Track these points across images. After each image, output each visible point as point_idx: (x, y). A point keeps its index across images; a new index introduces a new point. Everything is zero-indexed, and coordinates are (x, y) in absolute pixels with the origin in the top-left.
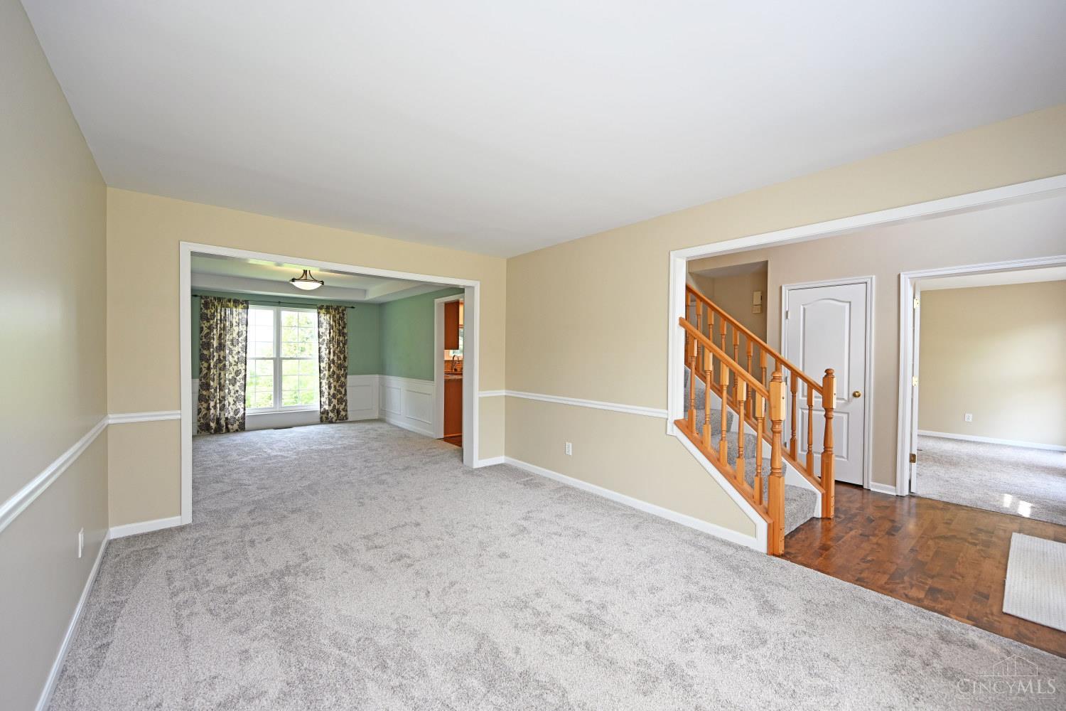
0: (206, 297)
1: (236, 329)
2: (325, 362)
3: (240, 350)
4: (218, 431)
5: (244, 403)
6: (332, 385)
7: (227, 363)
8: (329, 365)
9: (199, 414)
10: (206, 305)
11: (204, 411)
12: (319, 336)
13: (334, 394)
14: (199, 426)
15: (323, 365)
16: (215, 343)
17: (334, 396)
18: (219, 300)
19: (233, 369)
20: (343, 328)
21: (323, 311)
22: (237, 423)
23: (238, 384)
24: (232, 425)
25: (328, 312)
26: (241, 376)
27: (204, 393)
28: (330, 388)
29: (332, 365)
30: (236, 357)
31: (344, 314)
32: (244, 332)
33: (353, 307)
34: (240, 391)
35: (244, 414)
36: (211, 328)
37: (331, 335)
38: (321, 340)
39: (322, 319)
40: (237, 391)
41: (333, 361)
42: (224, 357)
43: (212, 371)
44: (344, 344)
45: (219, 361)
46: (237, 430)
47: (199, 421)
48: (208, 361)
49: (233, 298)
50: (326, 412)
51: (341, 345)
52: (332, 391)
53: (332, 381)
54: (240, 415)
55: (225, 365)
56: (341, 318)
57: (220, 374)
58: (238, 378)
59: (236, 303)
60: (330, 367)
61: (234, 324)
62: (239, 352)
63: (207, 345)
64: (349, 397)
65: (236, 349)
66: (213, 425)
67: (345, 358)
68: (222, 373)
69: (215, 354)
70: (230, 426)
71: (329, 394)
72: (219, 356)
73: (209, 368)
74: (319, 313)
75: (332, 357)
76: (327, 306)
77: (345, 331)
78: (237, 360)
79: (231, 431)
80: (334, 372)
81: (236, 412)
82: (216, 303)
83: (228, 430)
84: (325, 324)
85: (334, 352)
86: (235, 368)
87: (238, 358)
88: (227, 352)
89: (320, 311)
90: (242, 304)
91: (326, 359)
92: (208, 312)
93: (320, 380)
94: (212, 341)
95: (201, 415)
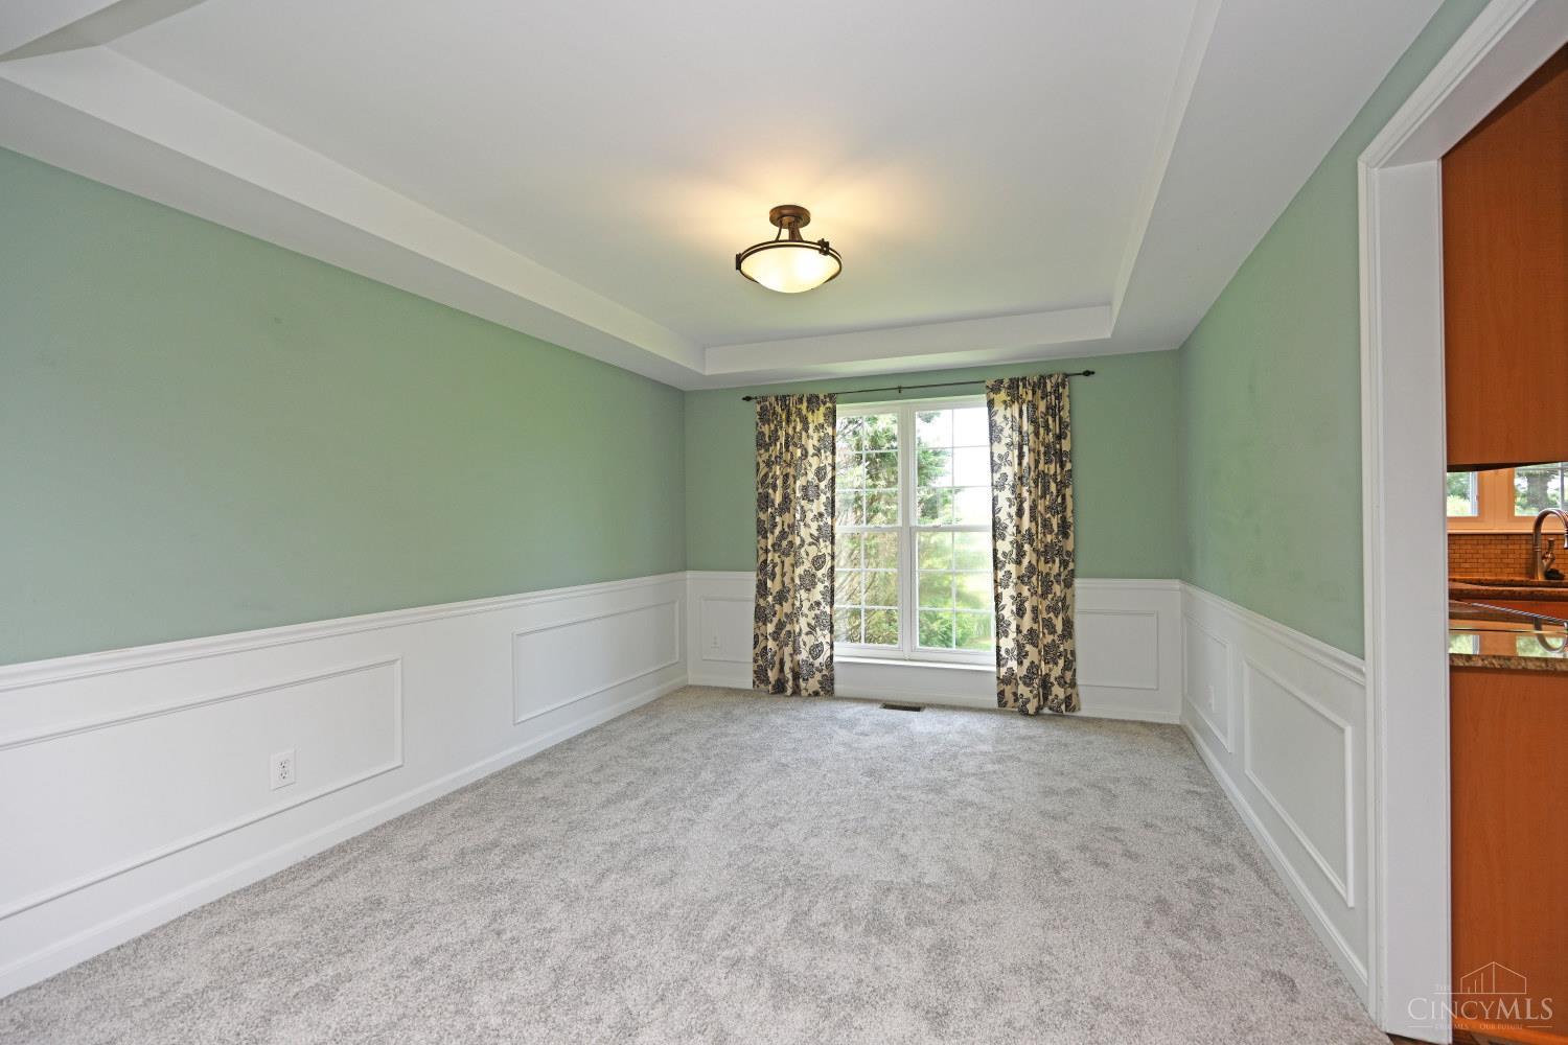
0: (764, 399)
1: (814, 461)
2: (1009, 538)
3: (822, 509)
4: (780, 688)
5: (831, 632)
6: (1027, 605)
7: (798, 541)
8: (1020, 547)
9: (755, 648)
10: (765, 416)
11: (762, 644)
12: (994, 467)
13: (1031, 631)
14: (755, 672)
15: (1005, 546)
16: (778, 498)
17: (1032, 637)
18: (784, 401)
19: (807, 553)
20: (1059, 437)
21: (1003, 395)
22: (818, 676)
23: (820, 587)
24: (806, 679)
25: (1015, 398)
26: (825, 570)
27: (761, 602)
28: (1020, 612)
29: (1027, 547)
30: (814, 526)
31: (1059, 397)
32: (829, 469)
33: (1087, 373)
34: (823, 604)
35: (831, 657)
36: (769, 464)
37: (1025, 461)
38: (997, 476)
39: (999, 419)
40: (818, 604)
41: (1030, 538)
42: (792, 527)
43: (770, 556)
44: (1062, 485)
45: (783, 535)
46: (816, 694)
47: (755, 661)
48: (766, 536)
49: (807, 392)
50: (1012, 680)
51: (1053, 487)
52: (1027, 623)
53: (1026, 593)
54: (823, 659)
55: (791, 544)
56: (1053, 410)
57: (783, 562)
58: (819, 574)
59: (813, 402)
60: (1021, 554)
61: (811, 451)
62: (821, 515)
63: (764, 501)
64: (1082, 642)
65: (814, 508)
66: (772, 675)
67: (1064, 528)
68: (787, 561)
69: (778, 519)
70: (802, 684)
71: (1019, 631)
72: (783, 523)
73: (766, 550)
74: (991, 404)
75: (1026, 523)
76: (1012, 381)
77: (1066, 445)
78: (816, 533)
79: (804, 693)
80: (1032, 569)
81: (816, 650)
82: (778, 409)
83: (796, 692)
84: (1007, 431)
85: (1033, 508)
86: (813, 551)
87: (819, 529)
88: (798, 515)
89: (992, 395)
90: (824, 404)
91: (1011, 529)
92: (766, 429)
93: (996, 587)
94: (771, 491)
95: (758, 650)
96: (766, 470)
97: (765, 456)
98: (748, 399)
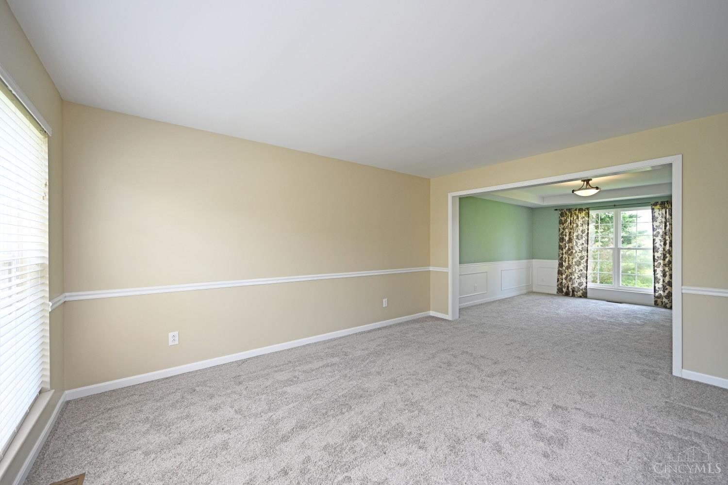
0: (562, 210)
1: (581, 228)
2: (660, 252)
3: (584, 242)
4: (567, 294)
5: (587, 279)
7: (574, 251)
8: (664, 255)
9: (558, 281)
10: (562, 215)
11: (560, 281)
12: (654, 230)
14: (558, 289)
15: (658, 255)
16: (567, 239)
18: (570, 210)
19: (577, 256)
21: (658, 207)
22: (581, 292)
23: (582, 265)
24: (577, 292)
25: (663, 208)
26: (584, 260)
27: (560, 269)
28: (664, 276)
29: (668, 255)
32: (586, 230)
34: (583, 270)
35: (586, 286)
36: (564, 229)
38: (655, 233)
39: (656, 214)
40: (581, 270)
42: (572, 247)
43: (564, 256)
45: (569, 249)
46: (580, 297)
47: (558, 286)
48: (562, 250)
49: (578, 207)
50: (660, 297)
53: (666, 270)
54: (583, 286)
55: (572, 252)
57: (569, 258)
58: (582, 261)
59: (581, 210)
60: (665, 257)
61: (579, 225)
62: (583, 244)
63: (562, 240)
65: (581, 242)
66: (564, 290)
68: (571, 257)
69: (567, 245)
70: (575, 293)
71: (664, 281)
72: (569, 246)
73: (563, 254)
74: (653, 209)
76: (662, 202)
78: (581, 249)
79: (576, 296)
81: (580, 284)
82: (568, 213)
83: (573, 296)
84: (660, 218)
86: (580, 254)
87: (582, 248)
88: (574, 244)
89: (653, 207)
90: (585, 211)
91: (661, 249)
92: (563, 219)
93: (654, 268)
94: (564, 237)
95: (559, 283)
96: (563, 230)
97: (562, 226)
98: (556, 210)
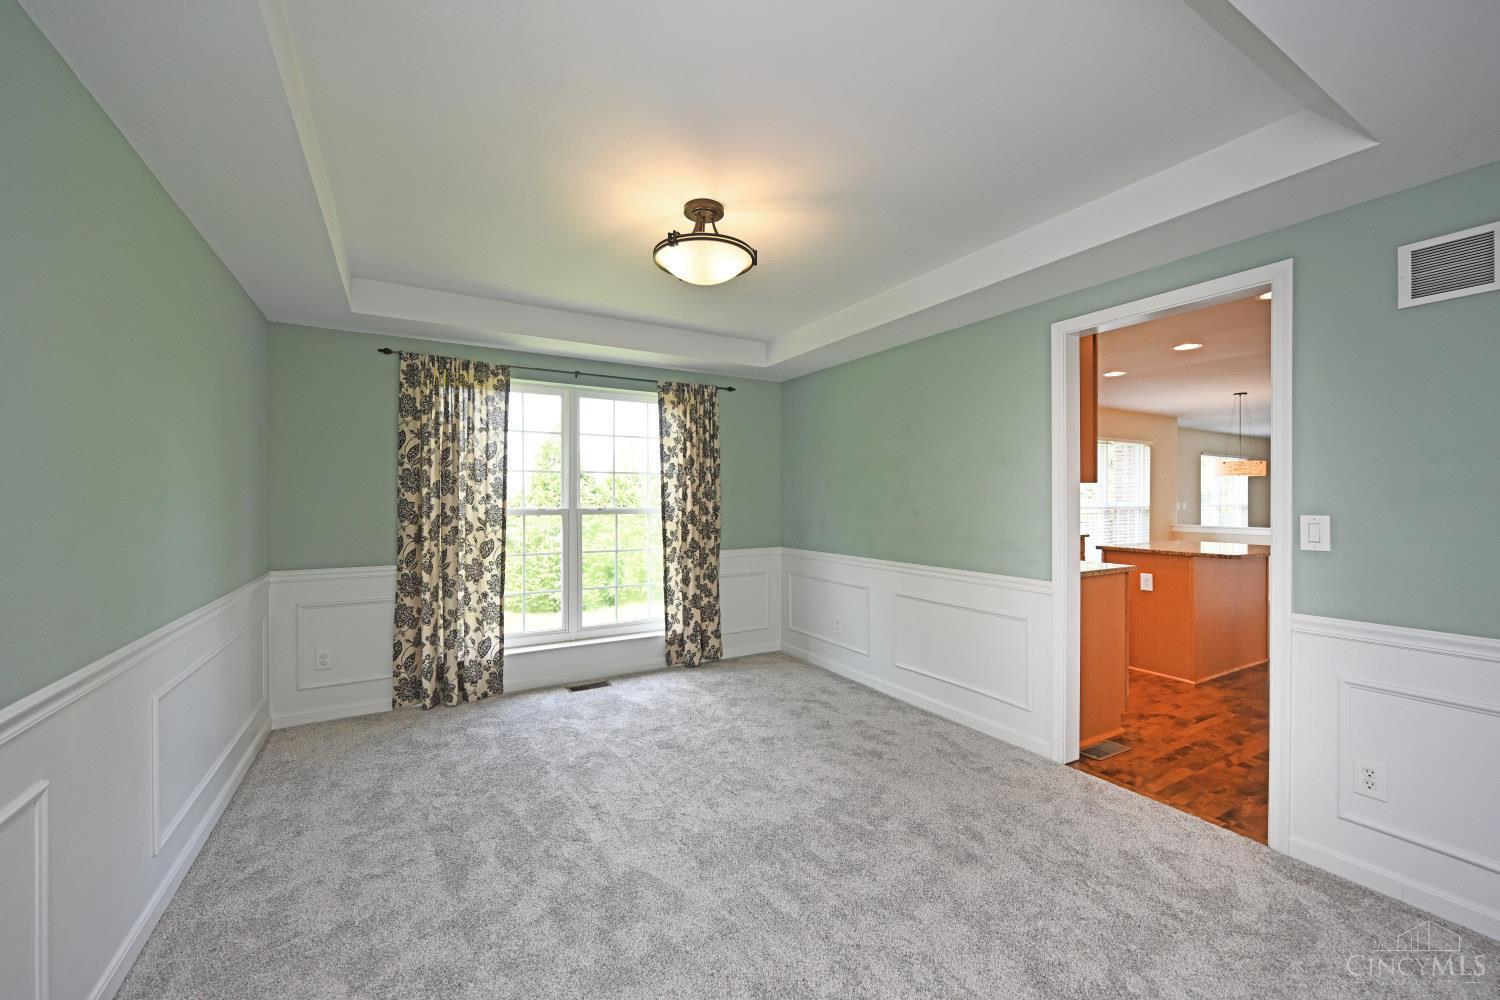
0: (414, 356)
1: (480, 438)
2: (675, 520)
3: (490, 491)
4: (441, 698)
5: (501, 624)
6: (691, 575)
7: (462, 524)
8: (684, 526)
9: (395, 658)
10: (411, 375)
11: (408, 650)
12: (663, 458)
13: (695, 596)
14: (396, 689)
15: (671, 526)
16: (434, 475)
17: (696, 599)
18: (443, 362)
19: (474, 539)
20: (713, 437)
21: (670, 397)
22: (486, 675)
23: (487, 576)
24: (474, 683)
25: (681, 400)
26: (493, 557)
27: (408, 601)
28: (686, 581)
29: (690, 526)
30: (482, 509)
31: (713, 405)
32: (500, 447)
33: (731, 389)
34: (491, 595)
35: (501, 651)
36: (422, 435)
37: (688, 453)
38: (666, 466)
39: (668, 416)
40: (485, 595)
41: (693, 518)
42: (455, 510)
43: (426, 544)
44: (715, 476)
45: (443, 518)
46: (485, 696)
47: (396, 675)
48: (416, 519)
49: (474, 359)
50: (680, 640)
51: (709, 477)
52: (692, 590)
53: (690, 565)
54: (490, 655)
55: (456, 530)
56: (709, 414)
57: (444, 553)
58: (486, 562)
59: (482, 370)
60: (685, 533)
61: (478, 425)
62: (488, 497)
63: (413, 479)
64: (722, 605)
65: (482, 489)
66: (429, 686)
67: (716, 509)
68: (451, 550)
69: (434, 501)
70: (467, 686)
71: (684, 597)
72: (443, 506)
73: (418, 539)
74: (661, 402)
75: (689, 507)
76: (678, 384)
77: (716, 444)
78: (483, 517)
79: (472, 698)
80: (695, 545)
81: (483, 647)
82: (435, 372)
83: (464, 697)
84: (674, 428)
85: (694, 495)
86: (480, 536)
87: (486, 512)
88: (462, 495)
89: (663, 395)
90: (496, 375)
91: (678, 511)
92: (416, 393)
93: (665, 563)
94: (426, 467)
95: (401, 659)
96: (417, 441)
97: (415, 425)
98: (387, 351)
